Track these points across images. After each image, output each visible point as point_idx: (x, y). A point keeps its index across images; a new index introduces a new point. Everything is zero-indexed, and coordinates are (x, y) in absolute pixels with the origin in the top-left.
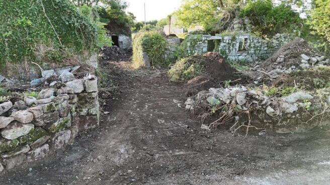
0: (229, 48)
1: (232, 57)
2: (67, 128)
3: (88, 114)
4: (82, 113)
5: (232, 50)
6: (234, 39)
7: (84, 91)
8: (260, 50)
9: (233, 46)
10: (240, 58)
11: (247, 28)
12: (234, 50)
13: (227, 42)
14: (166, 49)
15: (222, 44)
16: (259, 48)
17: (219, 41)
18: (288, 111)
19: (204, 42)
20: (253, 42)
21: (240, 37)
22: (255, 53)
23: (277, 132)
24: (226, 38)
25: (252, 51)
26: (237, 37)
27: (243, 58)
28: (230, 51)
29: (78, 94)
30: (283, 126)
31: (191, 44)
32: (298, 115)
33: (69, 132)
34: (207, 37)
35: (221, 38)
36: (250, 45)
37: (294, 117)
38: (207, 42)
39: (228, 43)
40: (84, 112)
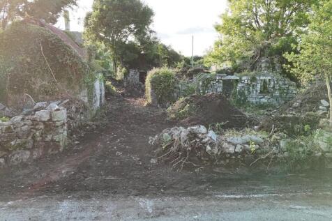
0: (249, 89)
1: (252, 99)
2: (26, 149)
3: (52, 140)
4: (47, 139)
5: (253, 91)
6: (253, 79)
7: (50, 120)
8: (287, 93)
9: (253, 87)
10: (263, 100)
11: (277, 67)
12: (255, 92)
13: (246, 82)
14: (175, 88)
15: (240, 85)
16: (285, 91)
17: (237, 81)
18: (227, 151)
19: (218, 81)
20: (277, 83)
21: (261, 78)
22: (281, 96)
23: (214, 170)
24: (243, 78)
25: (277, 93)
26: (258, 78)
27: (266, 101)
28: (249, 93)
29: (44, 122)
30: (221, 166)
31: (203, 83)
32: (239, 156)
33: (28, 152)
34: (222, 77)
35: (238, 78)
36: (274, 87)
37: (234, 157)
38: (221, 81)
39: (248, 84)
40: (49, 138)
